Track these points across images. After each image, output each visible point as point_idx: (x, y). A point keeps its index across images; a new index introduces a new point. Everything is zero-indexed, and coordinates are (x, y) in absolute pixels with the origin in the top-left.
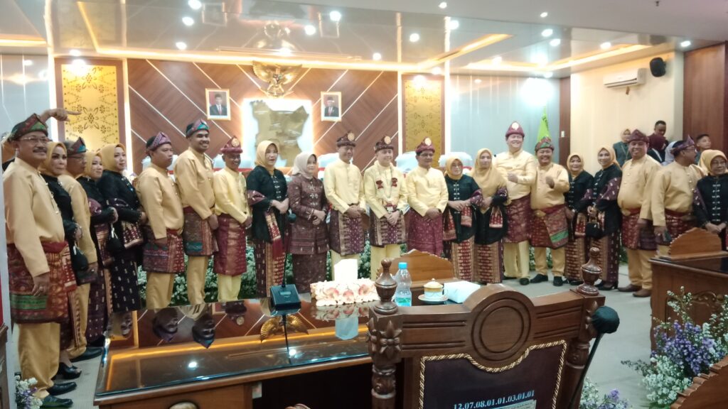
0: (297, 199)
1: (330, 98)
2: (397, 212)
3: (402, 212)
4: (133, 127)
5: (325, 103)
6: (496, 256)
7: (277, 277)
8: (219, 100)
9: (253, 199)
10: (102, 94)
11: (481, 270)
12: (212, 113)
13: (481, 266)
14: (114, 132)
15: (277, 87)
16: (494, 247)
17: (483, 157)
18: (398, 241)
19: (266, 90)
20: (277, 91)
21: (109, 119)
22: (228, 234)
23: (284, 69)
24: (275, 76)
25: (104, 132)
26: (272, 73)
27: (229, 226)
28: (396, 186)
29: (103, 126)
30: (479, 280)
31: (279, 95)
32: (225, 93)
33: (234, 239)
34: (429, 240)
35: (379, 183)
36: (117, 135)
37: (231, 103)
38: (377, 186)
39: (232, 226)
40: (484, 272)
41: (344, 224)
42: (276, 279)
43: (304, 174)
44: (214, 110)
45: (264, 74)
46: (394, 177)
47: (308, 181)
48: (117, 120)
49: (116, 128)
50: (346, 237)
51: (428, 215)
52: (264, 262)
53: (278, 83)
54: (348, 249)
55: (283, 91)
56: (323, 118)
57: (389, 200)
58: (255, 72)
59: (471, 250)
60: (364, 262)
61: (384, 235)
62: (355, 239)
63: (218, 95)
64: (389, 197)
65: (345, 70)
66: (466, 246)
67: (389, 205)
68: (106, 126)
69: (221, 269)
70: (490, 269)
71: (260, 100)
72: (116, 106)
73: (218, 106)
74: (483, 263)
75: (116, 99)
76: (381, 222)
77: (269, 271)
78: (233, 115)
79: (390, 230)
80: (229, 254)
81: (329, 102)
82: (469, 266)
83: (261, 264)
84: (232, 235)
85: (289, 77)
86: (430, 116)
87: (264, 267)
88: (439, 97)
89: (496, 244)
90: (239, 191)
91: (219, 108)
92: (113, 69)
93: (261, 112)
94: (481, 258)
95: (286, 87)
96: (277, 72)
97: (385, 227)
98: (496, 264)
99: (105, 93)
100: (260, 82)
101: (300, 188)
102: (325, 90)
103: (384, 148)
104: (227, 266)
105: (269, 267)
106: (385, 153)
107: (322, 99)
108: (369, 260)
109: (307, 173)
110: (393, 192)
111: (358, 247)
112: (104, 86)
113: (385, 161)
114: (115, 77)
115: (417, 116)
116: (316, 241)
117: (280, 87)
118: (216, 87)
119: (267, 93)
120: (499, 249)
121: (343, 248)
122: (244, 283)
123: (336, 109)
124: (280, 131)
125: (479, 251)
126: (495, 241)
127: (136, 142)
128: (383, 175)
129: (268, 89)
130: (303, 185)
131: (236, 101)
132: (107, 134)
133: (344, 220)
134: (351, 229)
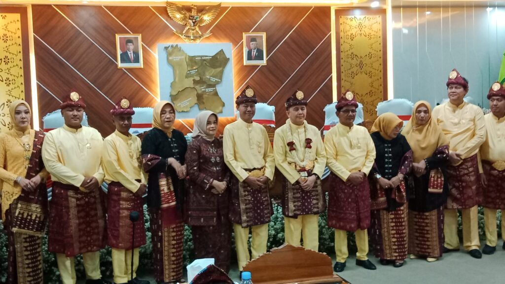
0: (195, 164)
1: (253, 39)
2: (313, 178)
3: (318, 178)
4: (39, 78)
5: (248, 45)
6: (435, 226)
7: (174, 250)
8: (131, 46)
9: (149, 163)
10: (5, 44)
11: (418, 242)
12: (123, 61)
13: (417, 237)
14: (20, 85)
15: (193, 30)
16: (433, 215)
17: (419, 112)
18: (315, 210)
19: (182, 34)
20: (193, 34)
21: (13, 71)
22: (120, 204)
23: (202, 10)
24: (191, 18)
25: (8, 85)
26: (188, 14)
27: (120, 195)
28: (310, 147)
29: (8, 79)
30: (416, 252)
31: (195, 38)
32: (137, 38)
33: (127, 209)
34: (352, 210)
35: (291, 145)
36: (23, 88)
37: (144, 48)
38: (288, 148)
39: (124, 195)
40: (421, 244)
41: (245, 191)
42: (173, 253)
43: (204, 135)
44: (125, 58)
45: (178, 16)
46: (307, 138)
47: (207, 143)
48: (22, 72)
49: (22, 80)
50: (248, 206)
51: (349, 179)
52: (160, 234)
53: (194, 26)
54: (250, 219)
55: (200, 33)
56: (246, 62)
57: (302, 164)
58: (170, 14)
59: (406, 219)
60: (278, 233)
61: (296, 204)
62: (259, 208)
63: (129, 41)
64: (303, 161)
65: (271, 7)
66: (398, 214)
67: (303, 169)
68: (11, 78)
69: (114, 242)
70: (428, 241)
71: (175, 44)
72: (21, 56)
73: (129, 53)
74: (420, 233)
75: (20, 48)
76: (293, 189)
77: (166, 244)
78: (146, 62)
79: (303, 198)
80: (122, 226)
81: (253, 45)
82: (403, 237)
83: (157, 235)
84: (124, 204)
85: (207, 18)
86: (370, 56)
87: (161, 239)
88: (380, 34)
89: (435, 212)
90: (131, 157)
91: (131, 54)
92: (17, 16)
93: (176, 58)
94: (417, 227)
95: (204, 29)
96: (194, 13)
97: (299, 195)
98: (434, 235)
99: (9, 42)
100: (175, 25)
101: (199, 151)
102: (247, 31)
103: (295, 104)
104: (120, 239)
105: (166, 239)
106: (297, 110)
107: (244, 40)
108: (283, 230)
109: (207, 134)
110: (307, 155)
111: (262, 217)
112: (8, 35)
113: (298, 120)
114: (19, 25)
115: (353, 56)
116: (218, 211)
117: (197, 29)
118: (127, 32)
119: (183, 37)
120: (439, 218)
121: (244, 218)
122: (142, 256)
123: (260, 52)
124: (198, 78)
125: (416, 220)
126: (434, 209)
127: (42, 94)
128: (295, 135)
129: (184, 32)
130: (202, 148)
131: (149, 47)
132: (11, 86)
133: (244, 187)
134: (253, 197)
